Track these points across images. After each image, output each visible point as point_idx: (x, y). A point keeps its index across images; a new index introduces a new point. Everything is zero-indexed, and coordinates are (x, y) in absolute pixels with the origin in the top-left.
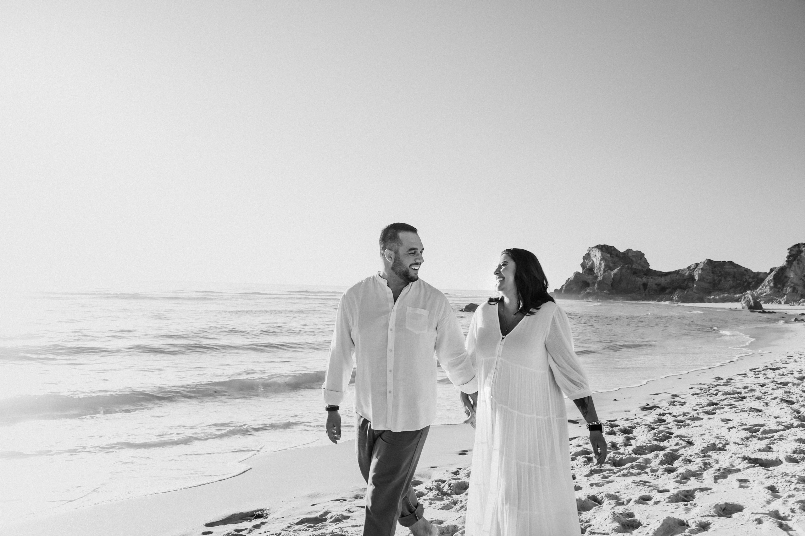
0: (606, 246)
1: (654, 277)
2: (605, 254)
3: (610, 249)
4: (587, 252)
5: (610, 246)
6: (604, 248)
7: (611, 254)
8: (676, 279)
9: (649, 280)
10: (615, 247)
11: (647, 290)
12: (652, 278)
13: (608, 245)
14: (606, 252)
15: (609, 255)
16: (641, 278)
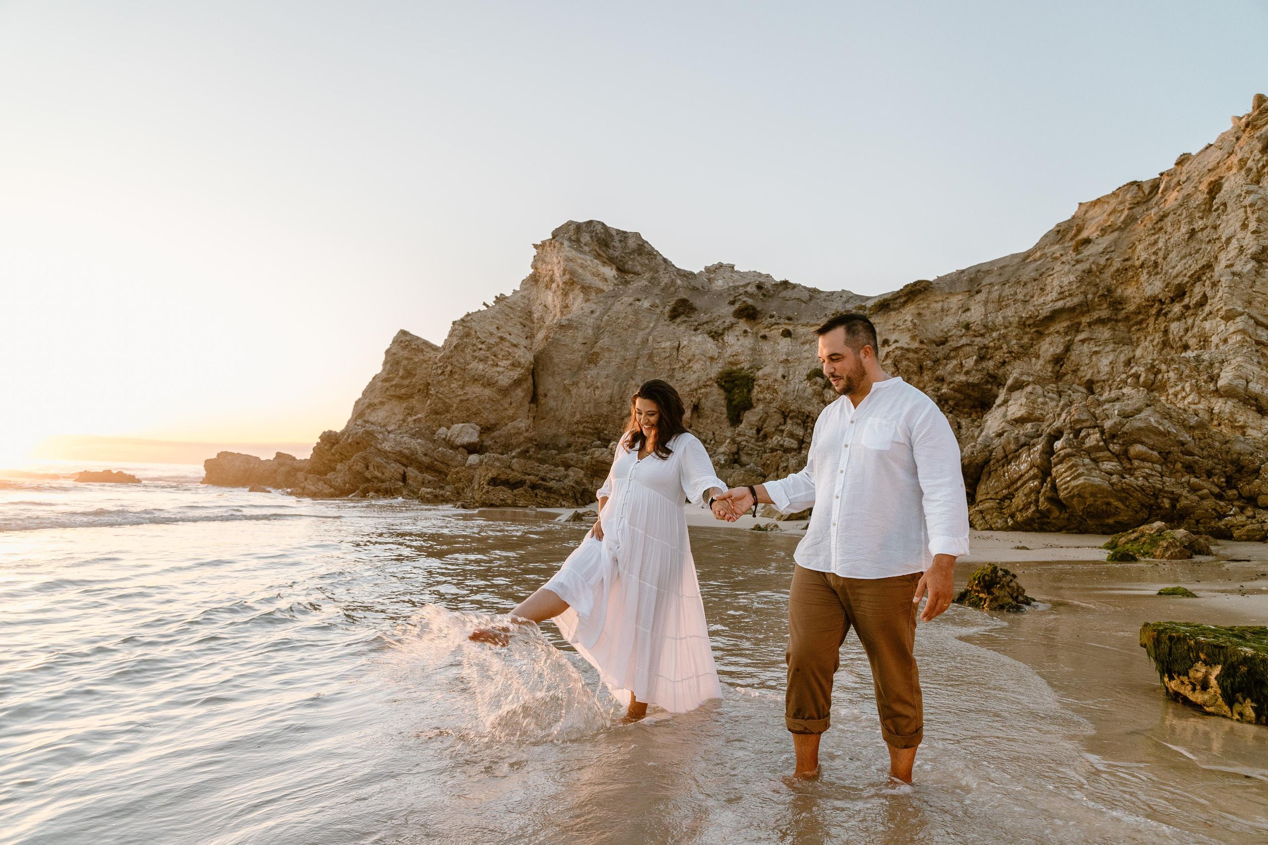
0: (599, 228)
1: (801, 330)
2: (589, 260)
3: (617, 244)
4: (531, 271)
5: (619, 232)
6: (586, 238)
7: (621, 270)
8: (967, 327)
9: (766, 347)
10: (644, 237)
11: (750, 417)
12: (787, 334)
13: (609, 224)
14: (598, 256)
15: (610, 272)
16: (716, 335)
